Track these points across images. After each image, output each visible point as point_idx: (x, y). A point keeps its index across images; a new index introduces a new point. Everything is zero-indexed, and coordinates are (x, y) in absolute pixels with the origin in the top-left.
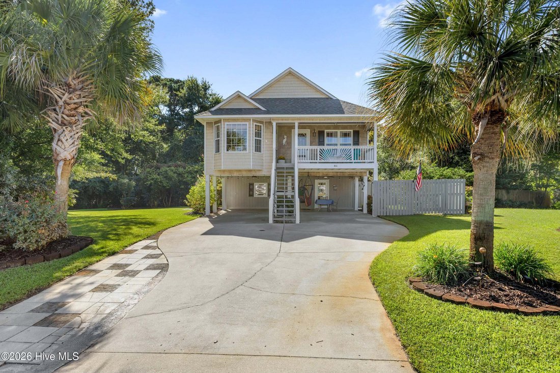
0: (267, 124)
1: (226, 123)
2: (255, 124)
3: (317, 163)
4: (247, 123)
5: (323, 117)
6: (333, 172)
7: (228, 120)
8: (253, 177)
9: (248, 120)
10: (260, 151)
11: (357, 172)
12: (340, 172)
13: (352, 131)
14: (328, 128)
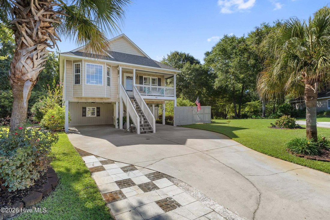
0: (114, 68)
1: (86, 63)
2: (107, 66)
3: (146, 95)
4: (103, 65)
6: (148, 101)
7: (87, 61)
9: (103, 63)
10: (110, 86)
11: (160, 102)
12: (152, 101)
13: (157, 78)
14: (145, 74)
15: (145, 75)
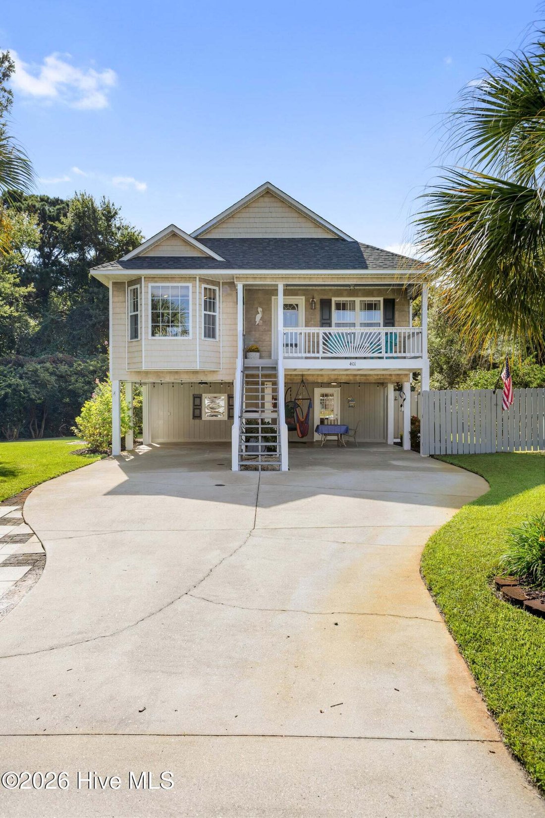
0: (226, 286)
1: (150, 285)
2: (204, 286)
3: (318, 358)
4: (190, 285)
5: (329, 275)
6: (347, 375)
7: (153, 278)
8: (200, 383)
9: (192, 278)
10: (214, 337)
11: (391, 375)
12: (362, 375)
13: (381, 299)
14: (339, 293)
15: (338, 296)
